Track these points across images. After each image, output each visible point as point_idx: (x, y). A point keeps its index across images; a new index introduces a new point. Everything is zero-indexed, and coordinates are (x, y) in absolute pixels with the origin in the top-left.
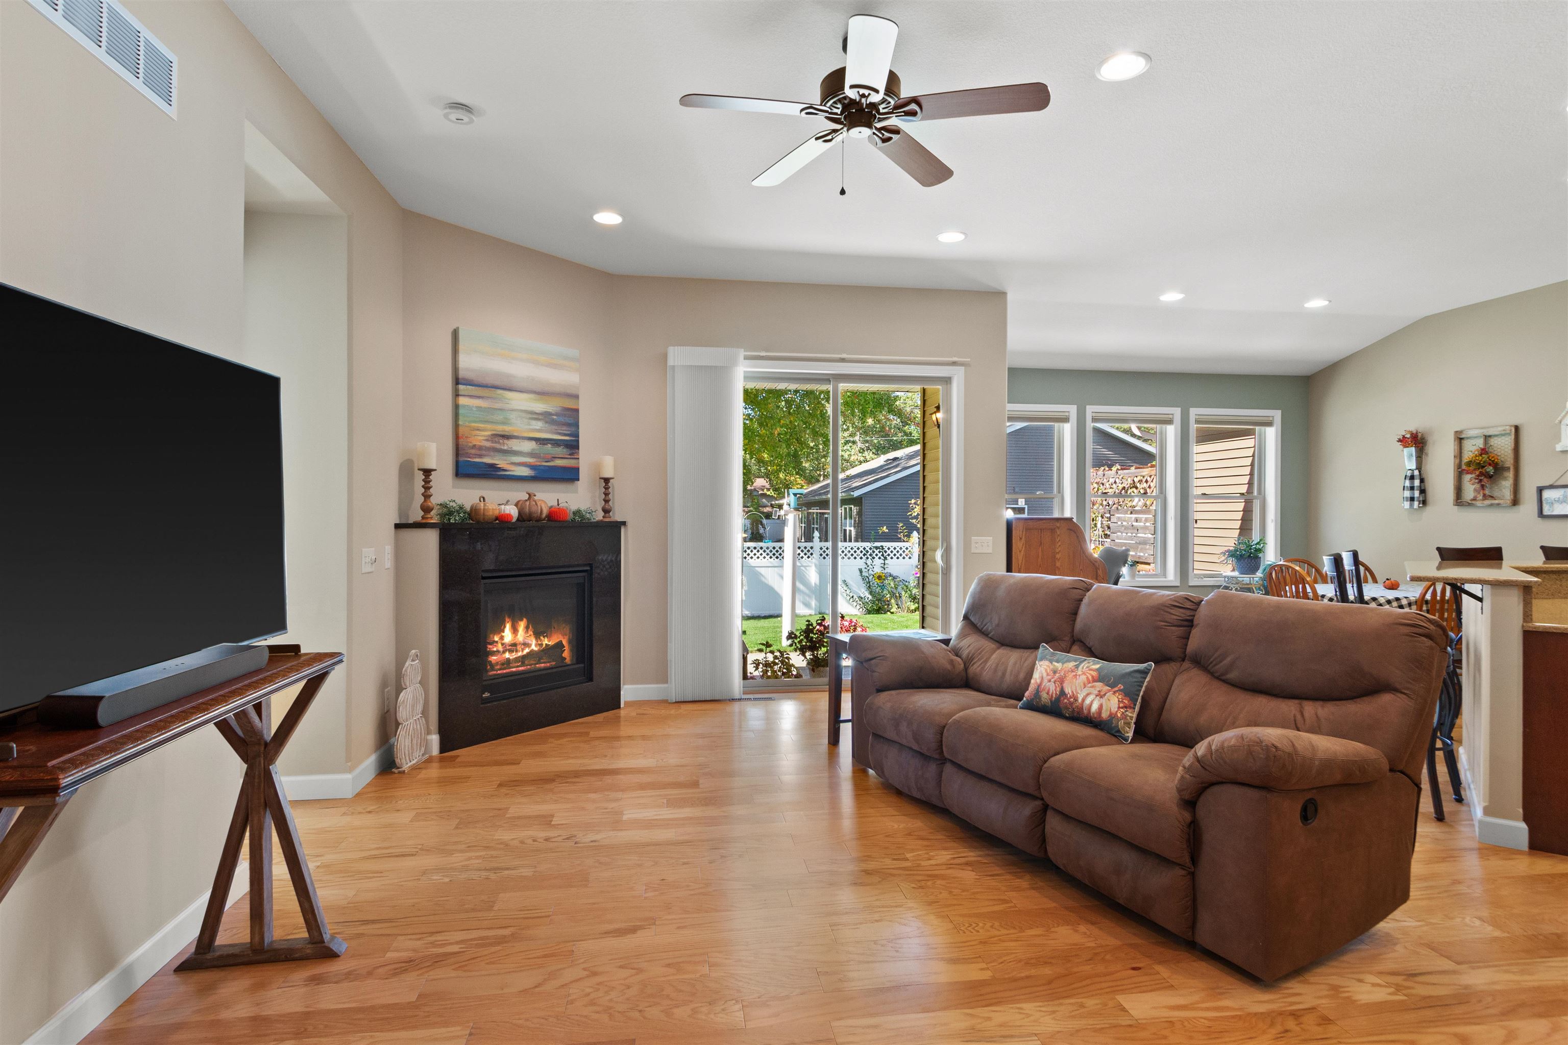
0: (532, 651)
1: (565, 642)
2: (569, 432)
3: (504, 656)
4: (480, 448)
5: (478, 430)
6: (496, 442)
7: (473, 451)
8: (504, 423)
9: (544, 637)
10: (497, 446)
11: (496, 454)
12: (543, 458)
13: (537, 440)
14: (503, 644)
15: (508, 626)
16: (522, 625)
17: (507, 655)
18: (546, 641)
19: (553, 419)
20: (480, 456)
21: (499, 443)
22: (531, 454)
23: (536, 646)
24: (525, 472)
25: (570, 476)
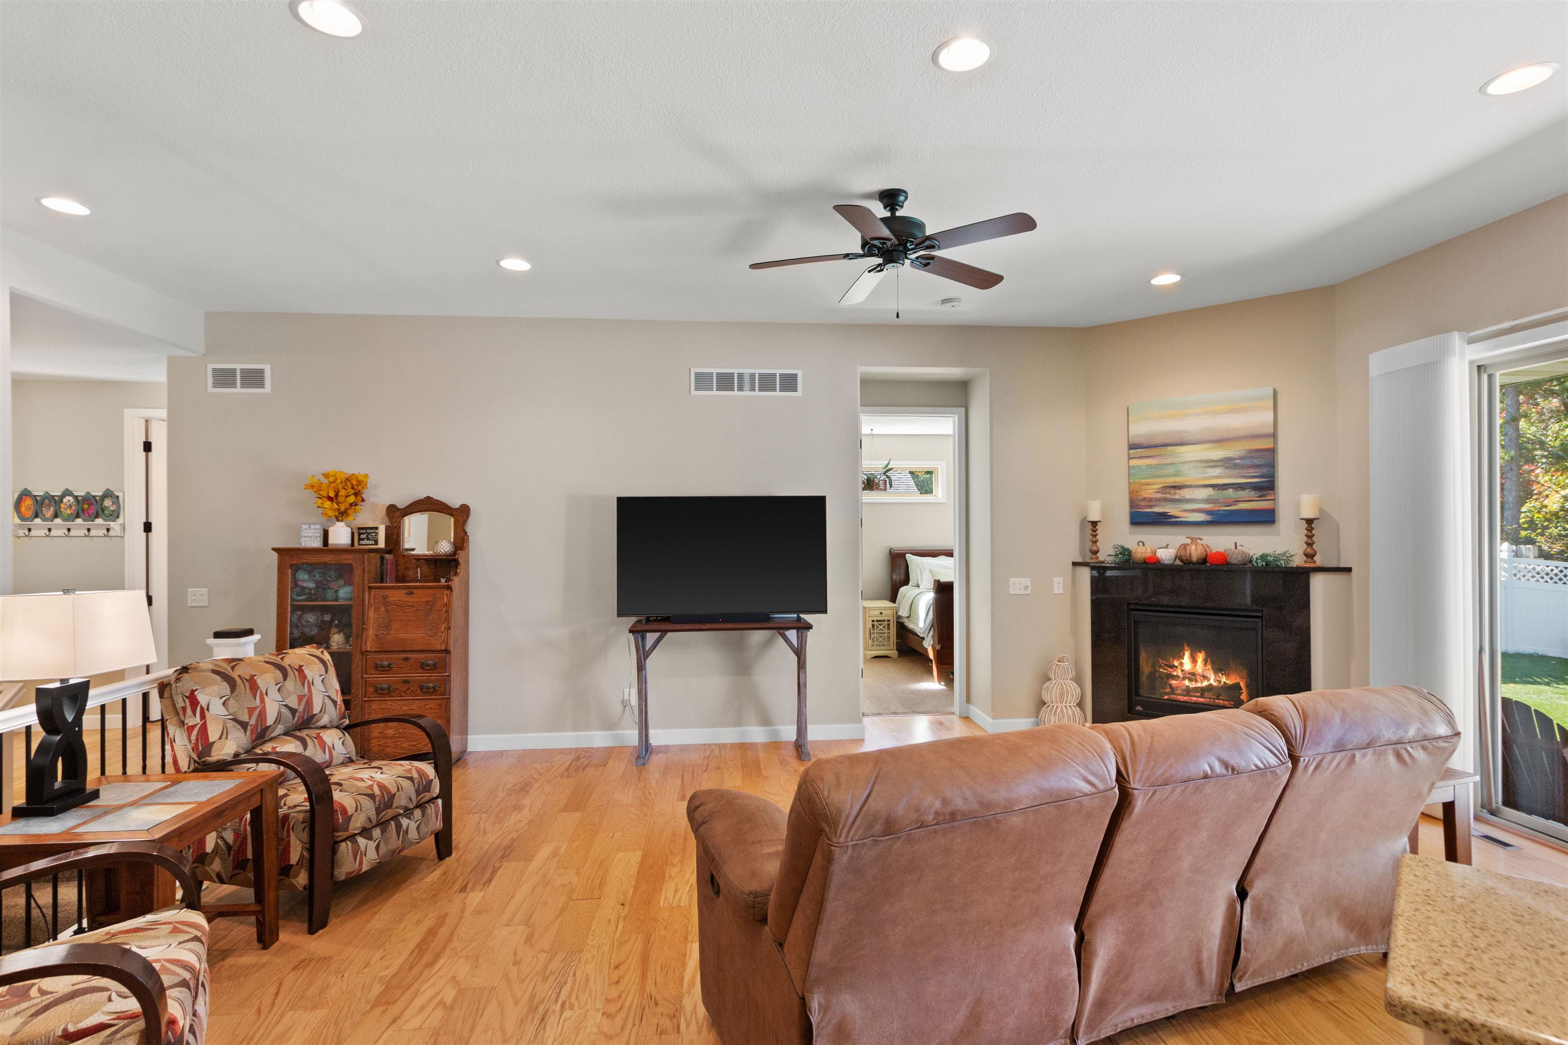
0: (1211, 685)
1: (1242, 685)
2: (1258, 474)
3: (1184, 682)
4: (1150, 500)
5: (1148, 484)
6: (1166, 493)
7: (1143, 503)
8: (1175, 475)
9: (1222, 674)
10: (1168, 496)
11: (1167, 503)
12: (1224, 503)
13: (1213, 486)
14: (1182, 671)
15: (1187, 655)
16: (1201, 657)
17: (1187, 682)
18: (1224, 679)
19: (1235, 463)
20: (1150, 507)
21: (1170, 493)
22: (1208, 501)
23: (1215, 681)
24: (1201, 517)
25: (1267, 518)
